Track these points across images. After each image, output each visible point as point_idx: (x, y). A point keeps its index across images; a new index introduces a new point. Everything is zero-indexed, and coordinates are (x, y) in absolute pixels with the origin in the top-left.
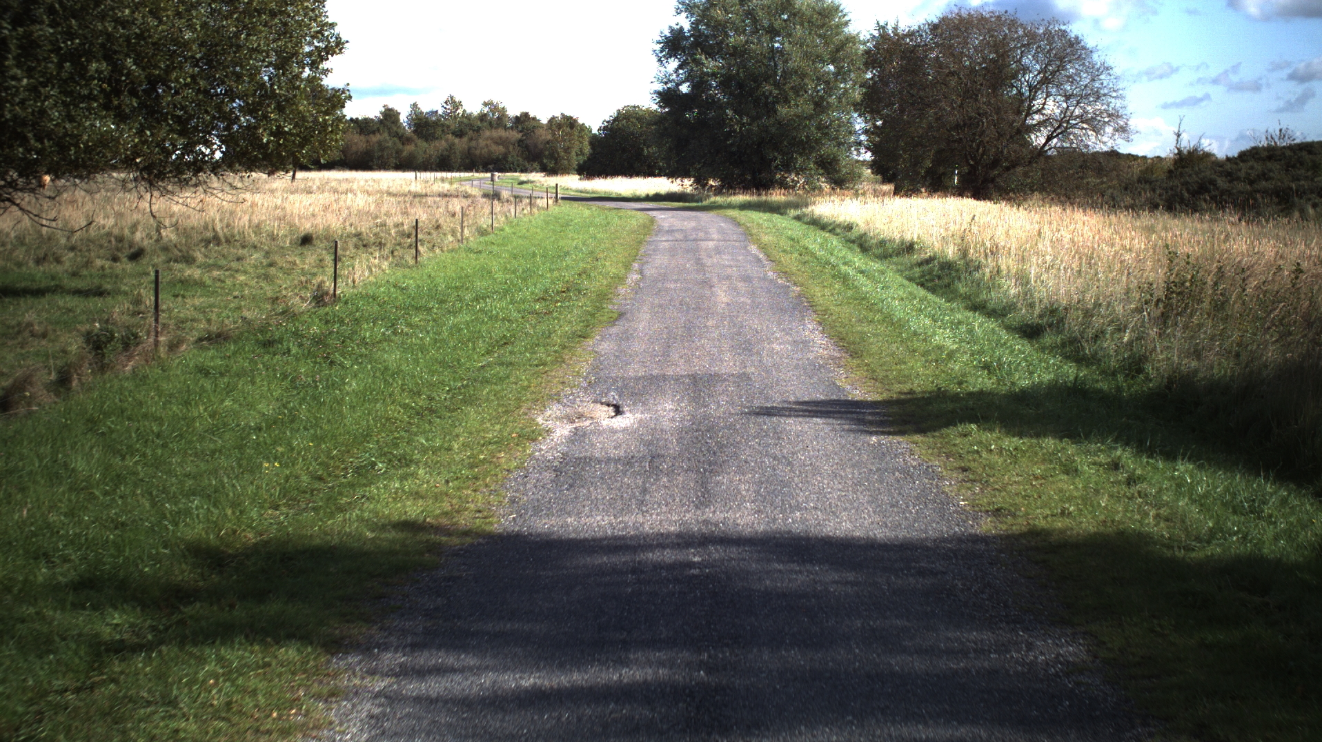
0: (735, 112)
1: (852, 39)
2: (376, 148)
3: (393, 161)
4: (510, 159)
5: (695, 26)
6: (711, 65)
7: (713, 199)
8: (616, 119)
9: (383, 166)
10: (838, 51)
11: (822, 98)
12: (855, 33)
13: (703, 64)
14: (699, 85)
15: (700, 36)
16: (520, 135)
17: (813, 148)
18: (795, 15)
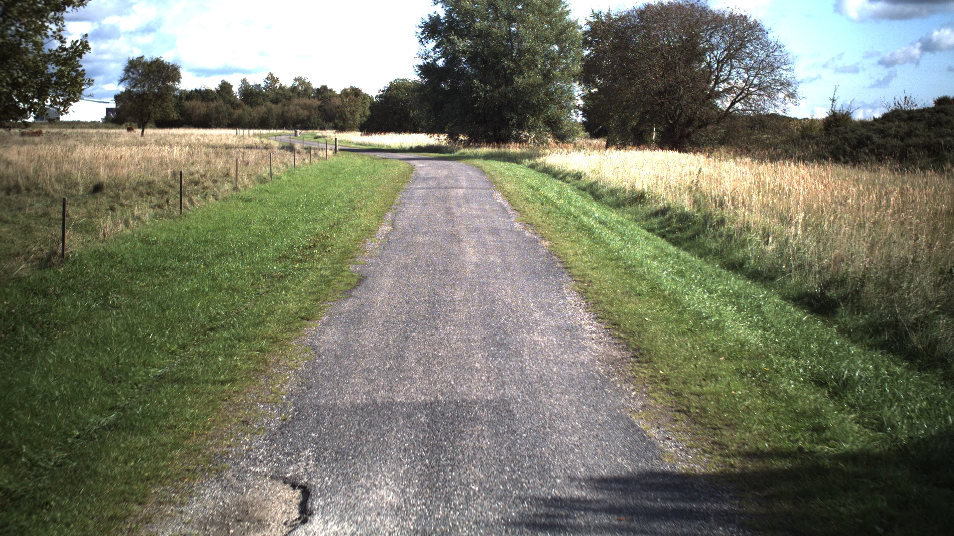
0: (481, 82)
1: (573, 25)
2: (214, 111)
3: (226, 121)
4: (312, 120)
5: (449, 14)
6: (462, 44)
7: (462, 151)
8: (389, 89)
9: (219, 125)
10: (561, 34)
11: (549, 71)
12: (575, 19)
13: (456, 43)
14: (452, 59)
15: (452, 22)
16: (320, 102)
17: (542, 110)
18: (527, 5)
